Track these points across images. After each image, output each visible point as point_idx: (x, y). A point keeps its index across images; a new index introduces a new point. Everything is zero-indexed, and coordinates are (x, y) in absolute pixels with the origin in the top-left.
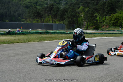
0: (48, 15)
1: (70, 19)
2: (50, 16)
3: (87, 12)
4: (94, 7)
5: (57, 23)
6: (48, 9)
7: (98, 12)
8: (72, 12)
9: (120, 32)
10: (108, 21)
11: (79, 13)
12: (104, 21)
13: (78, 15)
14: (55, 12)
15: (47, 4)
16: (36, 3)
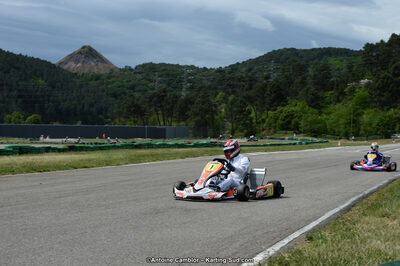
0: (157, 111)
1: (198, 118)
2: (160, 112)
3: (232, 103)
4: (245, 94)
5: (174, 125)
6: (155, 99)
7: (252, 103)
8: (203, 103)
9: (293, 142)
10: (272, 121)
11: (216, 106)
12: (264, 121)
13: (214, 108)
14: (169, 104)
15: (153, 89)
16: (133, 88)
